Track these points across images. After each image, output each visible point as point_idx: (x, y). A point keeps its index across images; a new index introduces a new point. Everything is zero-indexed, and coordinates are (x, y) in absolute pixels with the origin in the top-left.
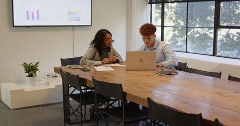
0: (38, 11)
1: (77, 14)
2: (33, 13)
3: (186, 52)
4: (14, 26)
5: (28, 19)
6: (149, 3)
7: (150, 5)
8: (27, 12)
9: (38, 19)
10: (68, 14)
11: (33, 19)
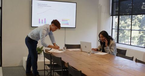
0: (45, 19)
2: (42, 20)
4: (32, 27)
5: (39, 23)
6: (111, 16)
7: (112, 16)
8: (39, 19)
9: (45, 23)
10: (62, 21)
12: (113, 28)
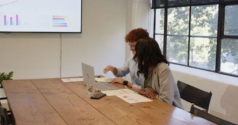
0: (17, 16)
1: (64, 19)
2: (11, 18)
3: (188, 66)
5: (5, 24)
6: (152, 8)
7: (153, 10)
8: (5, 17)
9: (17, 24)
10: (53, 19)
11: (11, 24)
12: (156, 33)
